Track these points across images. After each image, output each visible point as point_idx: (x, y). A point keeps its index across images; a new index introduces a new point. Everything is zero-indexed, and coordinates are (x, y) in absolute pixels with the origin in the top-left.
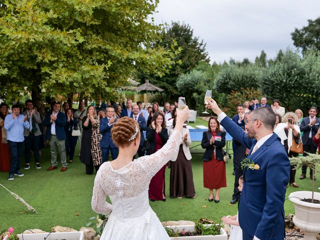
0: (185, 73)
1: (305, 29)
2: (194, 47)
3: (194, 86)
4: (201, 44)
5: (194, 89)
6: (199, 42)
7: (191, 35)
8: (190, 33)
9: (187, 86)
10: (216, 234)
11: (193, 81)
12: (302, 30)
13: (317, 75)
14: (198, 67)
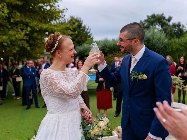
0: (79, 46)
1: (146, 21)
2: (84, 30)
3: (85, 53)
4: (88, 29)
5: (85, 55)
6: (87, 27)
7: (82, 24)
8: (81, 22)
9: (81, 53)
10: (110, 136)
11: (84, 50)
12: (144, 21)
13: (157, 41)
14: (87, 42)
